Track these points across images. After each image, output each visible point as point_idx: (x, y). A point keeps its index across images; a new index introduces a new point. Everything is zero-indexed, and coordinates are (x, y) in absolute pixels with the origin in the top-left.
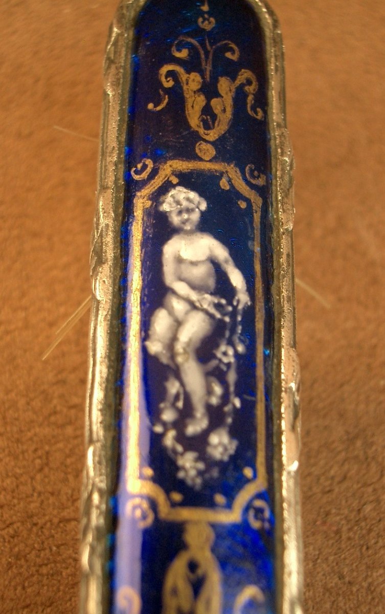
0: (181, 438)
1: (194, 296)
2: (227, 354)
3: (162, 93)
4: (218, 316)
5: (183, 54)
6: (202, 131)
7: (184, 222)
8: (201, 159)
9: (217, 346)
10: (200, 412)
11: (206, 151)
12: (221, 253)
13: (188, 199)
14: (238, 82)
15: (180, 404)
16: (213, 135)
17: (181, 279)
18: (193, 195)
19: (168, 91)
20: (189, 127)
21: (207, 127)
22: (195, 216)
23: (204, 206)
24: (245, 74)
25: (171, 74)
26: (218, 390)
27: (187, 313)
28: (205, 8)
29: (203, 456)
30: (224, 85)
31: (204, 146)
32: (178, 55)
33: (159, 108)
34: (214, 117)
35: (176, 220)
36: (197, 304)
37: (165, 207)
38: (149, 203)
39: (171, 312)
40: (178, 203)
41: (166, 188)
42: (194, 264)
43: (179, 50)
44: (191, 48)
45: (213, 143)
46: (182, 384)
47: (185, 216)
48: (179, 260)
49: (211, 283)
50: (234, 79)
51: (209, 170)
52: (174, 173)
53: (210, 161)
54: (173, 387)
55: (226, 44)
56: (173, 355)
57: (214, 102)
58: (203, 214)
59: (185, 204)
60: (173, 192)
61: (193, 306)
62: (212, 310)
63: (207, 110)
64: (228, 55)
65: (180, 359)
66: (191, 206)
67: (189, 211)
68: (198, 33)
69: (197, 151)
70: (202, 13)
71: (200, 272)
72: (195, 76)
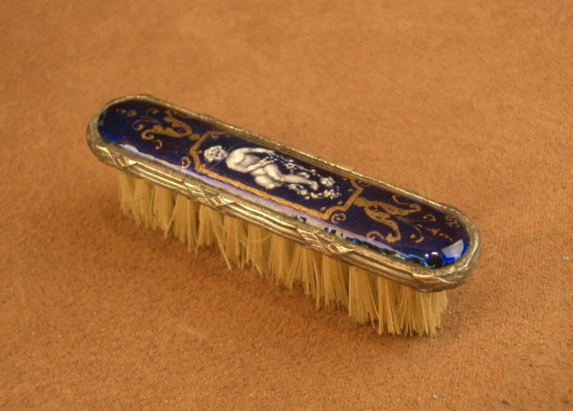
0: (316, 192)
1: (258, 165)
2: (290, 165)
3: (154, 141)
4: (272, 161)
5: (141, 127)
6: (184, 135)
7: (222, 156)
8: (197, 140)
9: (285, 167)
10: (310, 183)
11: (195, 137)
13: (213, 151)
15: (302, 187)
16: (189, 132)
17: (248, 166)
18: (212, 148)
19: (155, 139)
20: (179, 138)
21: (184, 132)
22: (222, 151)
23: (220, 147)
24: (167, 112)
25: (147, 135)
26: (304, 174)
27: (264, 170)
29: (329, 189)
30: (167, 119)
31: (192, 137)
32: (140, 129)
33: (161, 145)
34: (181, 128)
35: (219, 158)
36: (262, 165)
37: (210, 159)
38: (204, 165)
39: (260, 175)
40: (212, 154)
42: (243, 160)
43: (138, 127)
44: (141, 123)
45: (193, 133)
46: (294, 183)
47: (220, 154)
48: (238, 164)
49: (256, 158)
51: (205, 139)
52: (197, 151)
53: (200, 137)
54: (293, 187)
55: (148, 111)
56: (279, 182)
57: (173, 125)
58: (223, 148)
59: (214, 152)
60: (205, 155)
61: (263, 167)
62: (269, 162)
63: (176, 129)
64: (154, 113)
65: (282, 180)
66: (217, 151)
67: (218, 152)
68: (135, 118)
69: (193, 140)
70: (126, 114)
71: (249, 159)
72: (156, 127)
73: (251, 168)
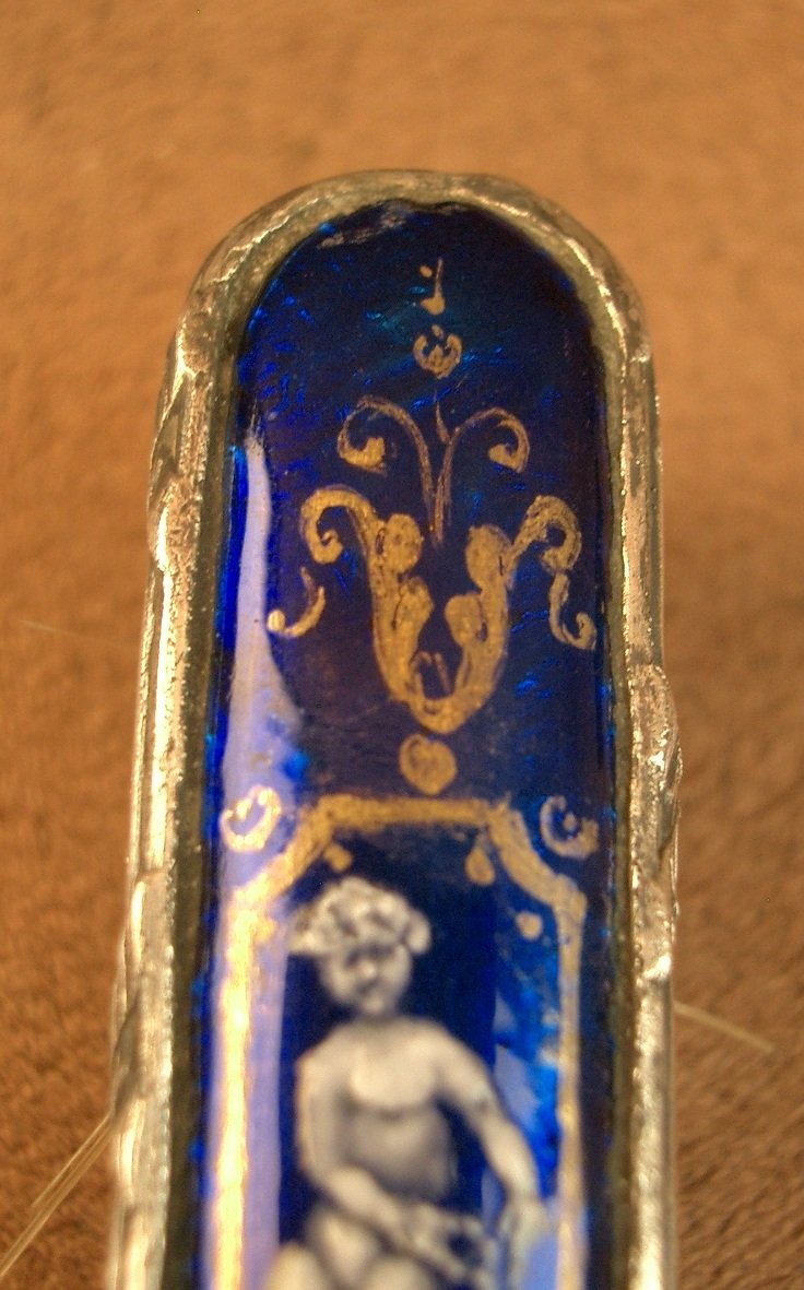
1: (388, 1213)
3: (307, 579)
4: (457, 1268)
5: (369, 456)
6: (418, 702)
7: (365, 988)
8: (414, 793)
11: (431, 765)
13: (377, 919)
14: (524, 540)
16: (447, 716)
17: (352, 1159)
18: (391, 905)
19: (323, 573)
20: (382, 690)
21: (435, 687)
22: (397, 971)
23: (420, 938)
24: (546, 511)
25: (334, 519)
27: (369, 1267)
28: (435, 304)
30: (488, 556)
31: (429, 751)
32: (355, 458)
33: (297, 630)
34: (454, 655)
35: (340, 981)
36: (399, 1237)
37: (313, 942)
39: (325, 1261)
40: (347, 928)
41: (315, 882)
42: (391, 1116)
43: (359, 443)
44: (393, 434)
45: (447, 740)
47: (368, 970)
48: (348, 1107)
49: (440, 1172)
50: (512, 531)
51: (438, 826)
52: (339, 837)
53: (443, 795)
55: (495, 420)
57: (455, 607)
58: (420, 964)
59: (367, 932)
60: (334, 895)
61: (386, 1246)
62: (438, 1258)
63: (436, 635)
64: (498, 454)
66: (387, 938)
67: (378, 953)
68: (410, 383)
69: (405, 767)
70: (424, 322)
71: (406, 1142)
72: (402, 526)
73: (352, 1189)
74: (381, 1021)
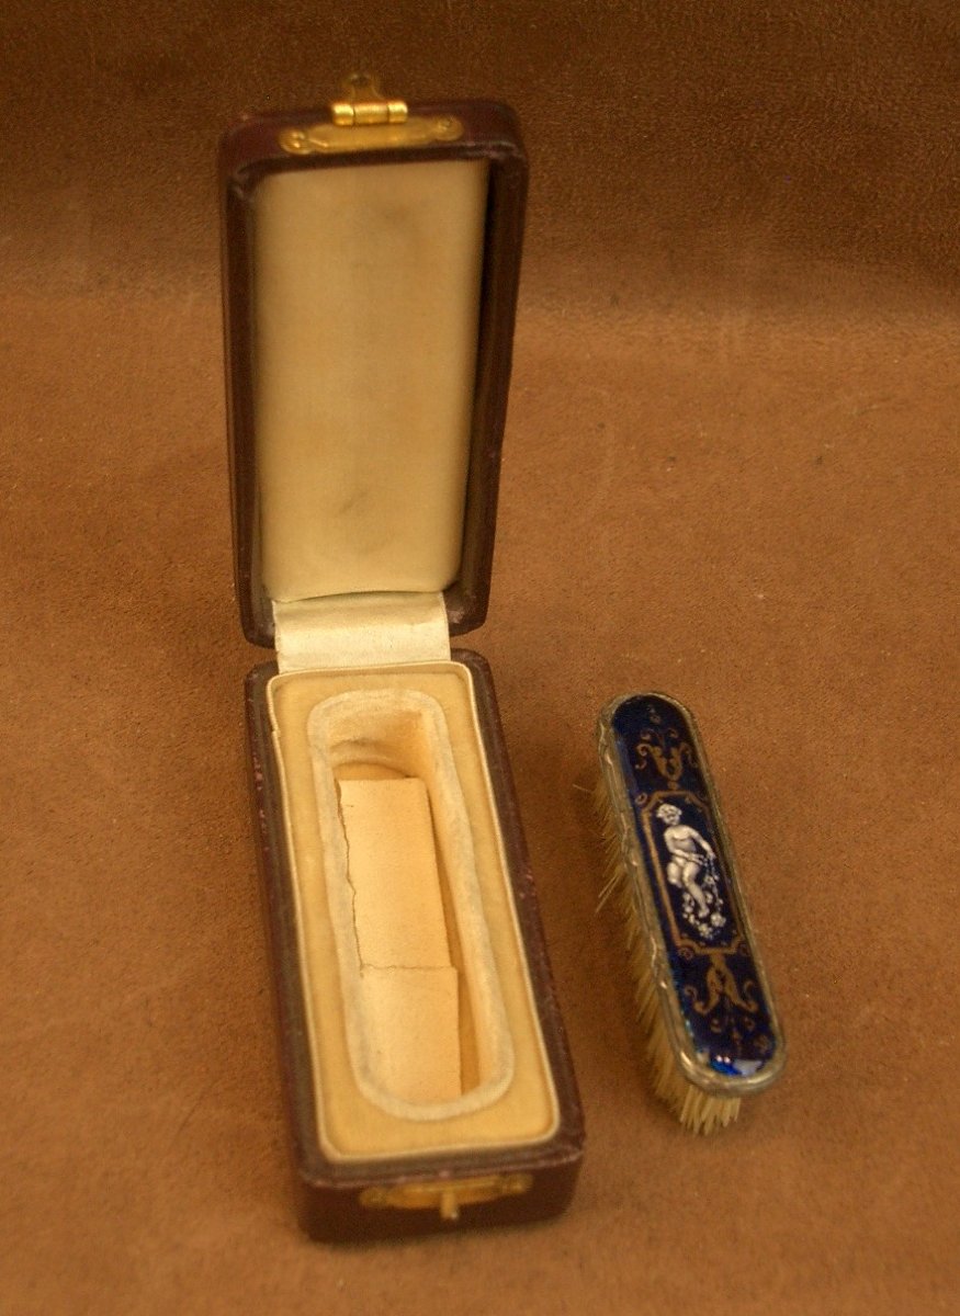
0: (697, 918)
1: (686, 855)
2: (710, 880)
3: (642, 759)
4: (701, 863)
5: (648, 737)
6: (669, 776)
7: (672, 821)
8: (671, 790)
9: (704, 876)
10: (703, 907)
11: (674, 786)
12: (695, 834)
13: (671, 810)
14: (681, 749)
15: (693, 904)
16: (675, 777)
17: (678, 848)
18: (673, 808)
19: (645, 757)
20: (661, 775)
21: (672, 773)
22: (677, 818)
23: (680, 812)
24: (683, 745)
25: (643, 749)
26: (710, 896)
27: (685, 863)
28: (653, 711)
29: (710, 925)
30: (674, 751)
31: (673, 784)
32: (644, 738)
33: (643, 767)
34: (673, 768)
35: (667, 821)
36: (690, 859)
37: (660, 814)
38: (650, 815)
39: (677, 864)
40: (666, 812)
41: (658, 806)
42: (682, 840)
43: (645, 736)
44: (652, 734)
45: (676, 781)
46: (691, 895)
47: (672, 818)
48: (674, 839)
49: (694, 849)
50: (678, 747)
51: (678, 795)
52: (660, 798)
53: (678, 790)
54: (687, 897)
55: (670, 730)
56: (683, 883)
57: (671, 761)
58: (681, 816)
59: (669, 812)
60: (662, 807)
61: (687, 860)
62: (698, 861)
63: (668, 765)
64: (672, 735)
65: (687, 885)
66: (674, 813)
67: (673, 815)
68: (652, 725)
69: (670, 786)
70: (651, 714)
71: (686, 844)
72: (657, 749)
73: (678, 852)
74: (676, 826)
